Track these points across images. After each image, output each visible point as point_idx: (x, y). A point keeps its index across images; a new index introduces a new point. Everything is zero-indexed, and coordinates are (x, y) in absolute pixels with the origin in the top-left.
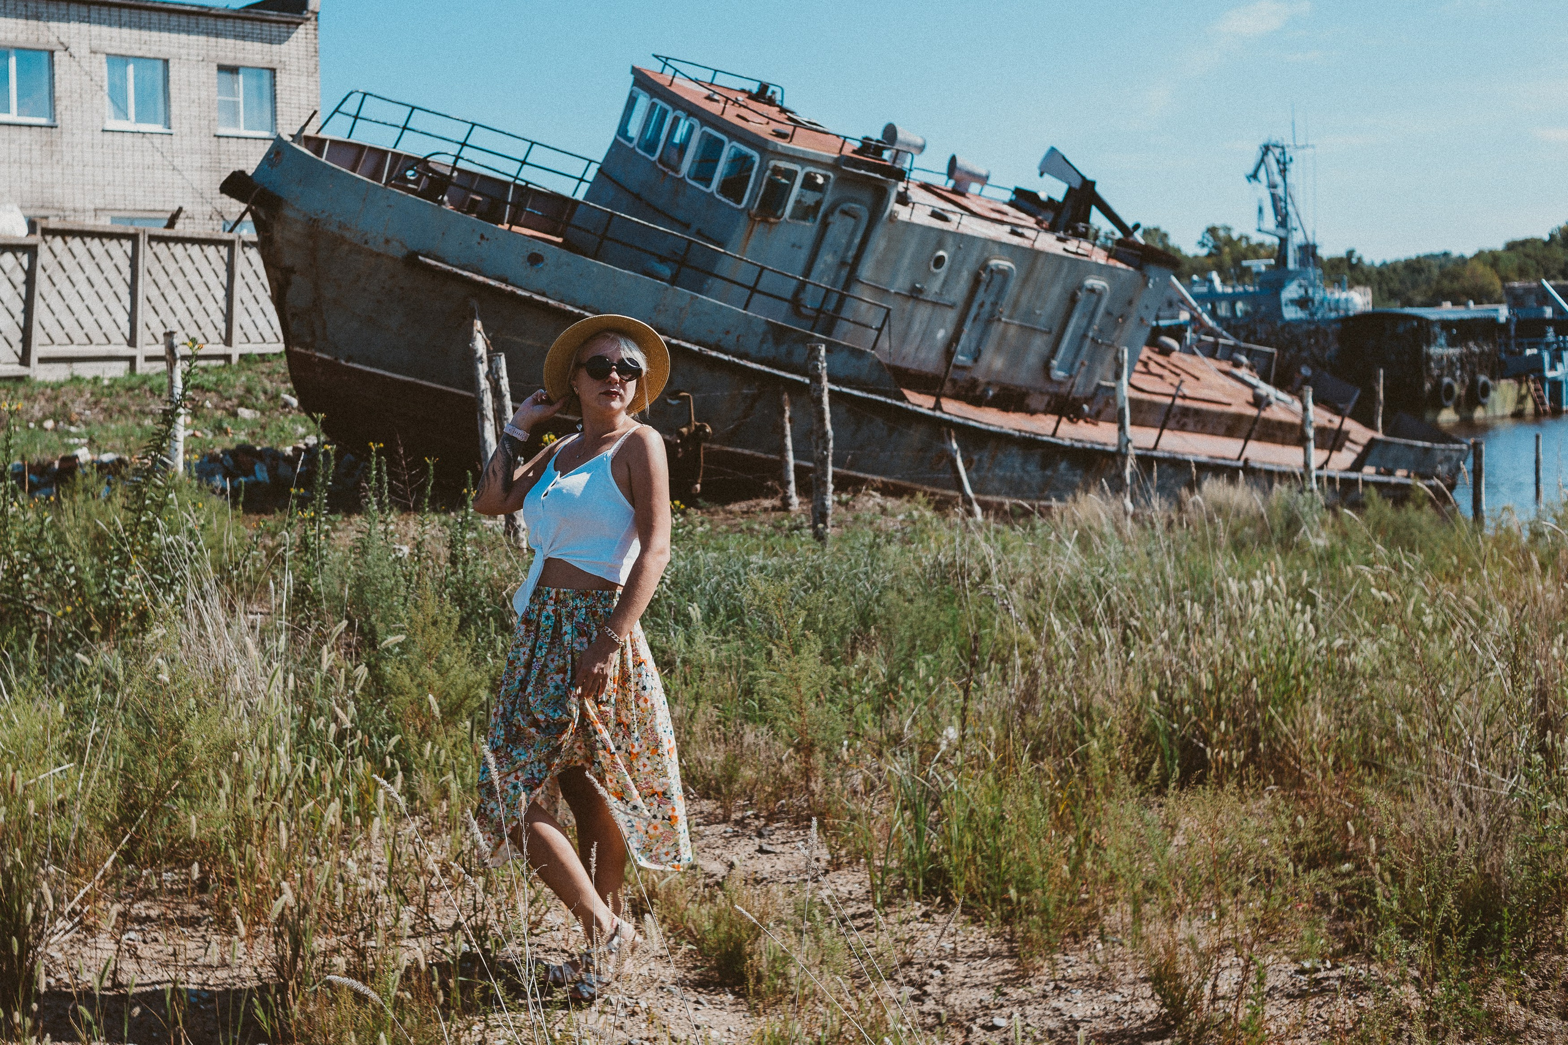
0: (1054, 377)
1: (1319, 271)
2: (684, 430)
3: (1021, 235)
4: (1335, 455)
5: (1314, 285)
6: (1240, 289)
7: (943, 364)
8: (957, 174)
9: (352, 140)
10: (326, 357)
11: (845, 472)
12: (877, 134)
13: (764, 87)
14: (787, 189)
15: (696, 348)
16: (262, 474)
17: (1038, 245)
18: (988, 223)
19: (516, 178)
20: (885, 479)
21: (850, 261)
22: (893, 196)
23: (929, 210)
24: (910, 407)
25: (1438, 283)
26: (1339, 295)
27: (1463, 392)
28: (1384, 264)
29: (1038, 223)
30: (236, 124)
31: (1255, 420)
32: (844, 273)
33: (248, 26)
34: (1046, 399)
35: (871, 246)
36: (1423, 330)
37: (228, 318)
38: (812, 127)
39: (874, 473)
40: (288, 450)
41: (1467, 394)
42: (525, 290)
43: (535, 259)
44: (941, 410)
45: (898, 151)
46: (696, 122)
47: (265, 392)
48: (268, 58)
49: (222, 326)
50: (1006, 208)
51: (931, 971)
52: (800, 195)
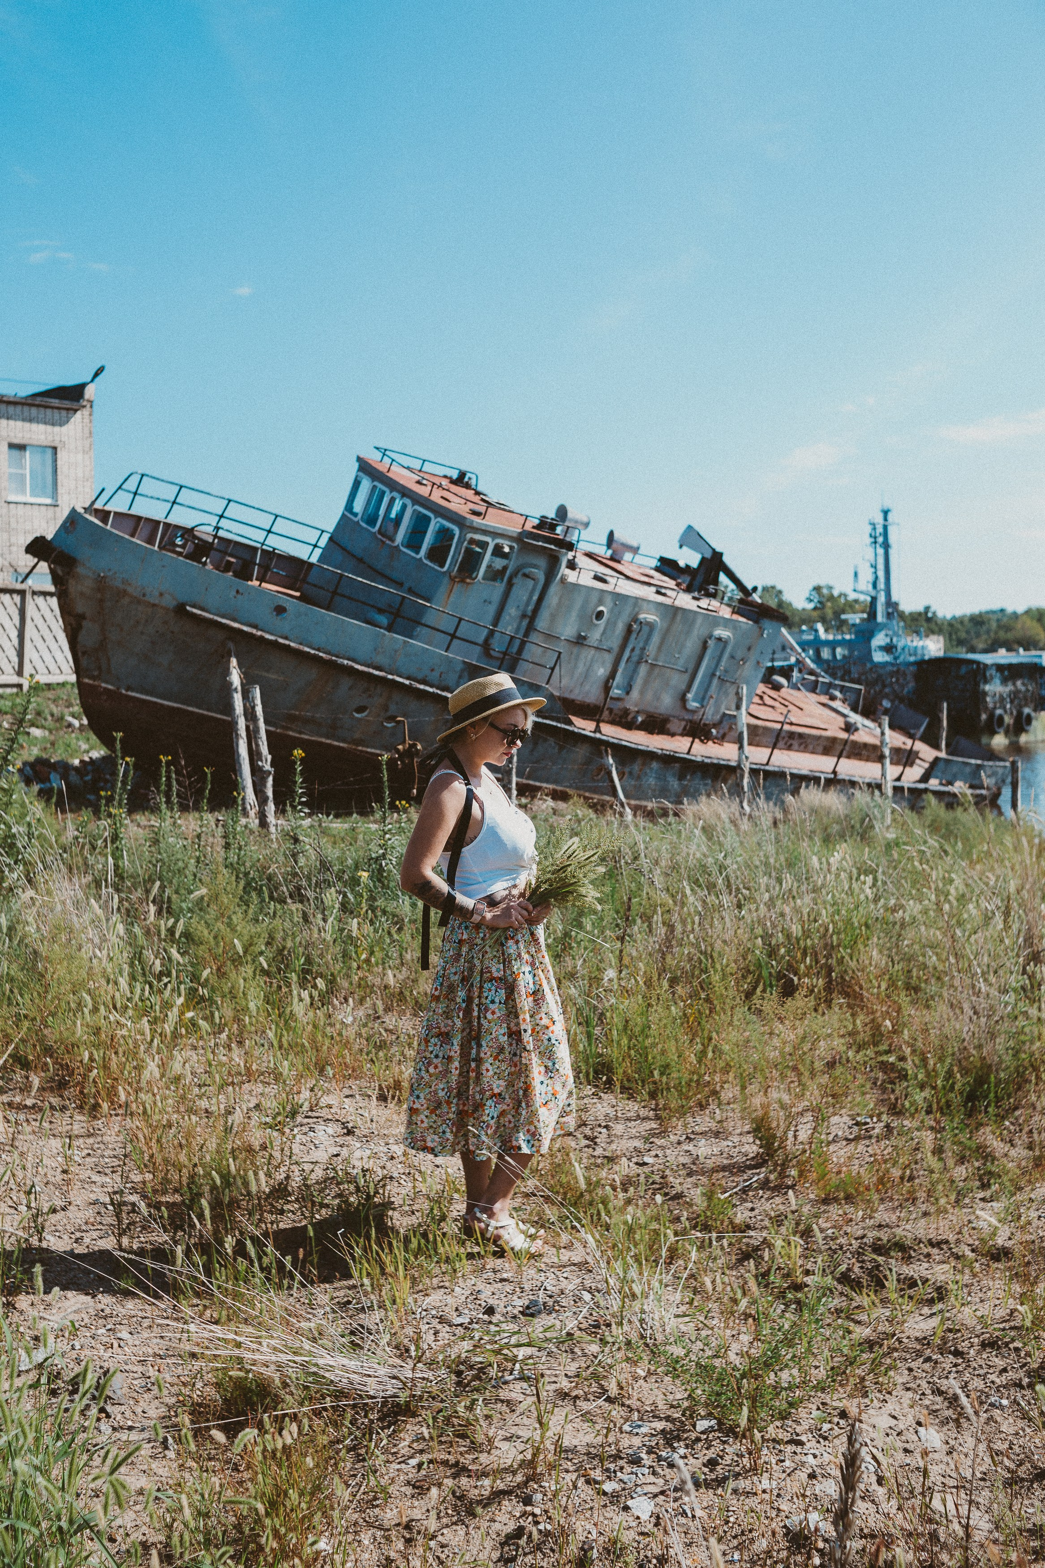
0: (688, 707)
1: (902, 624)
2: (400, 747)
3: (664, 595)
4: (908, 769)
5: (898, 636)
6: (839, 637)
7: (602, 696)
8: (614, 545)
9: (131, 512)
10: (110, 687)
11: (525, 781)
12: (551, 514)
13: (462, 475)
14: (480, 557)
15: (407, 682)
16: (56, 781)
17: (678, 603)
18: (638, 585)
19: (263, 544)
20: (555, 787)
21: (529, 613)
22: (564, 563)
23: (593, 574)
24: (576, 730)
25: (996, 633)
26: (917, 642)
27: (1012, 722)
28: (954, 618)
29: (678, 585)
30: (23, 492)
31: (846, 742)
32: (525, 623)
33: (34, 410)
34: (683, 723)
35: (545, 603)
36: (980, 672)
37: (21, 654)
38: (501, 507)
39: (547, 782)
40: (76, 762)
41: (1015, 723)
42: (272, 634)
43: (280, 610)
44: (600, 732)
45: (568, 527)
46: (408, 501)
47: (52, 715)
48: (50, 438)
49: (15, 660)
50: (653, 573)
51: (599, 1129)
52: (491, 561)
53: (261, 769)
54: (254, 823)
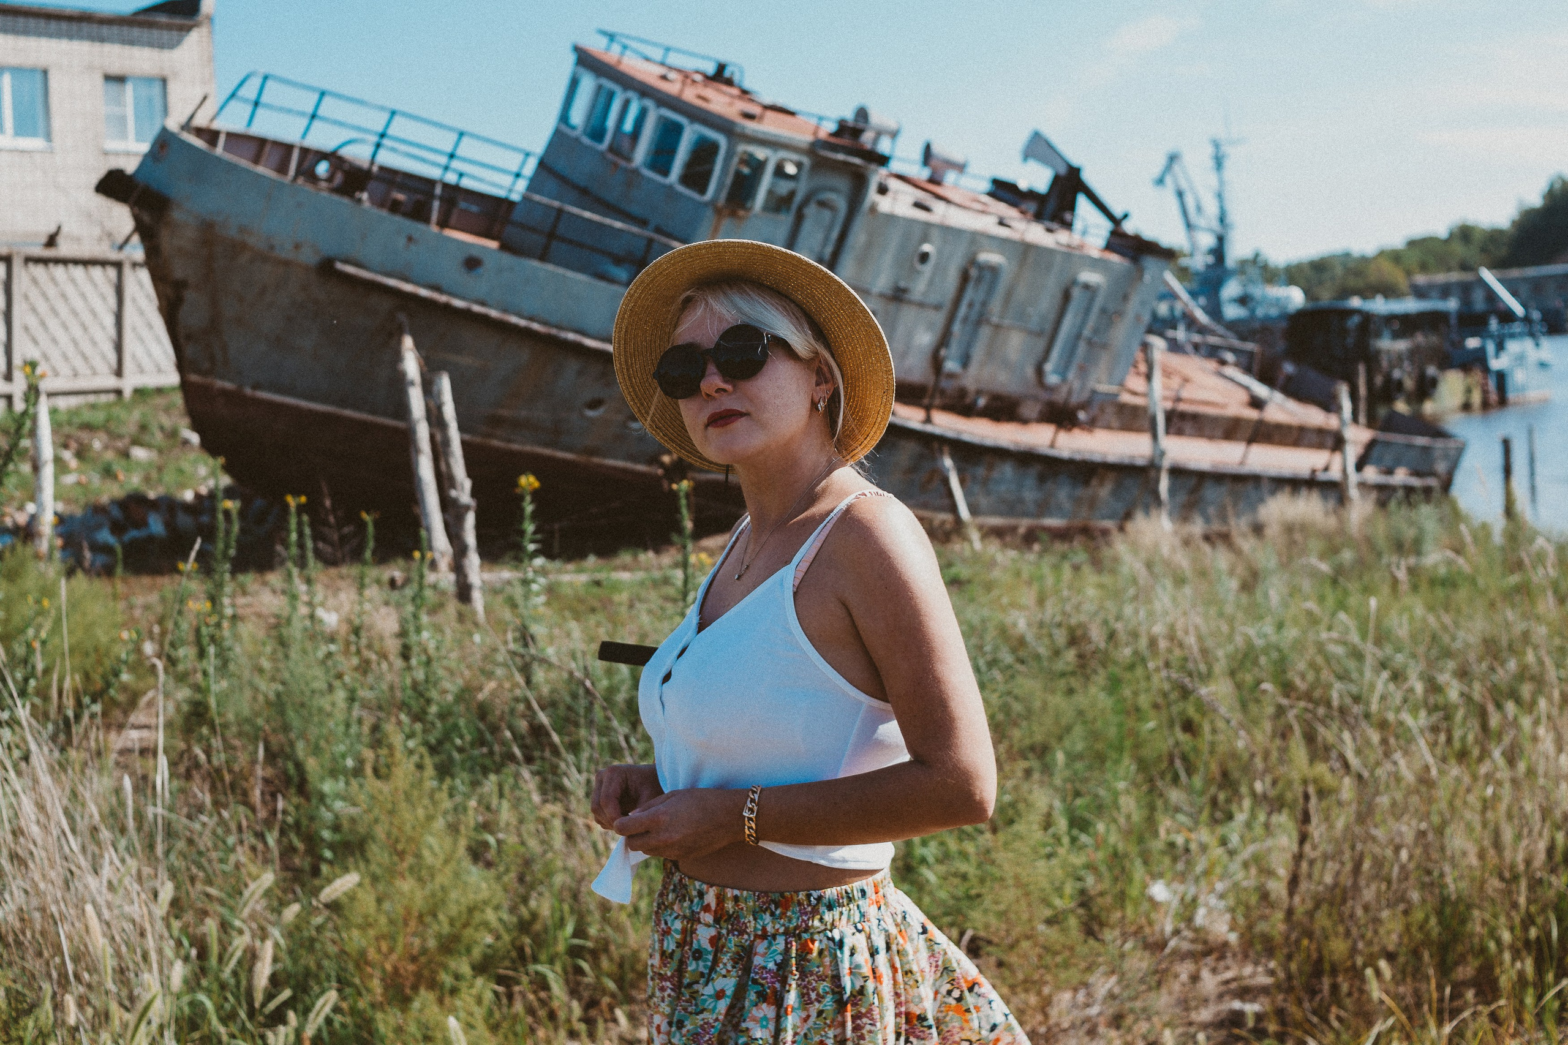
0: (1048, 383)
3: (1008, 226)
4: (1337, 455)
7: (932, 372)
8: (933, 162)
9: (251, 132)
10: (228, 385)
12: (850, 116)
13: (721, 68)
14: (756, 180)
16: (156, 525)
17: (1027, 238)
19: (443, 175)
22: (872, 185)
23: (910, 201)
24: (902, 423)
26: (1273, 292)
27: (1412, 385)
29: (1022, 213)
30: (123, 136)
31: (1254, 421)
33: (136, 30)
34: (1040, 406)
35: (850, 242)
37: (119, 348)
38: (779, 109)
40: (189, 496)
41: (1416, 387)
42: (463, 298)
43: (472, 263)
44: (931, 423)
45: (875, 135)
46: (649, 103)
47: (162, 428)
48: (158, 66)
49: (112, 357)
50: (986, 198)
52: (773, 185)
53: (455, 502)
54: (445, 578)
